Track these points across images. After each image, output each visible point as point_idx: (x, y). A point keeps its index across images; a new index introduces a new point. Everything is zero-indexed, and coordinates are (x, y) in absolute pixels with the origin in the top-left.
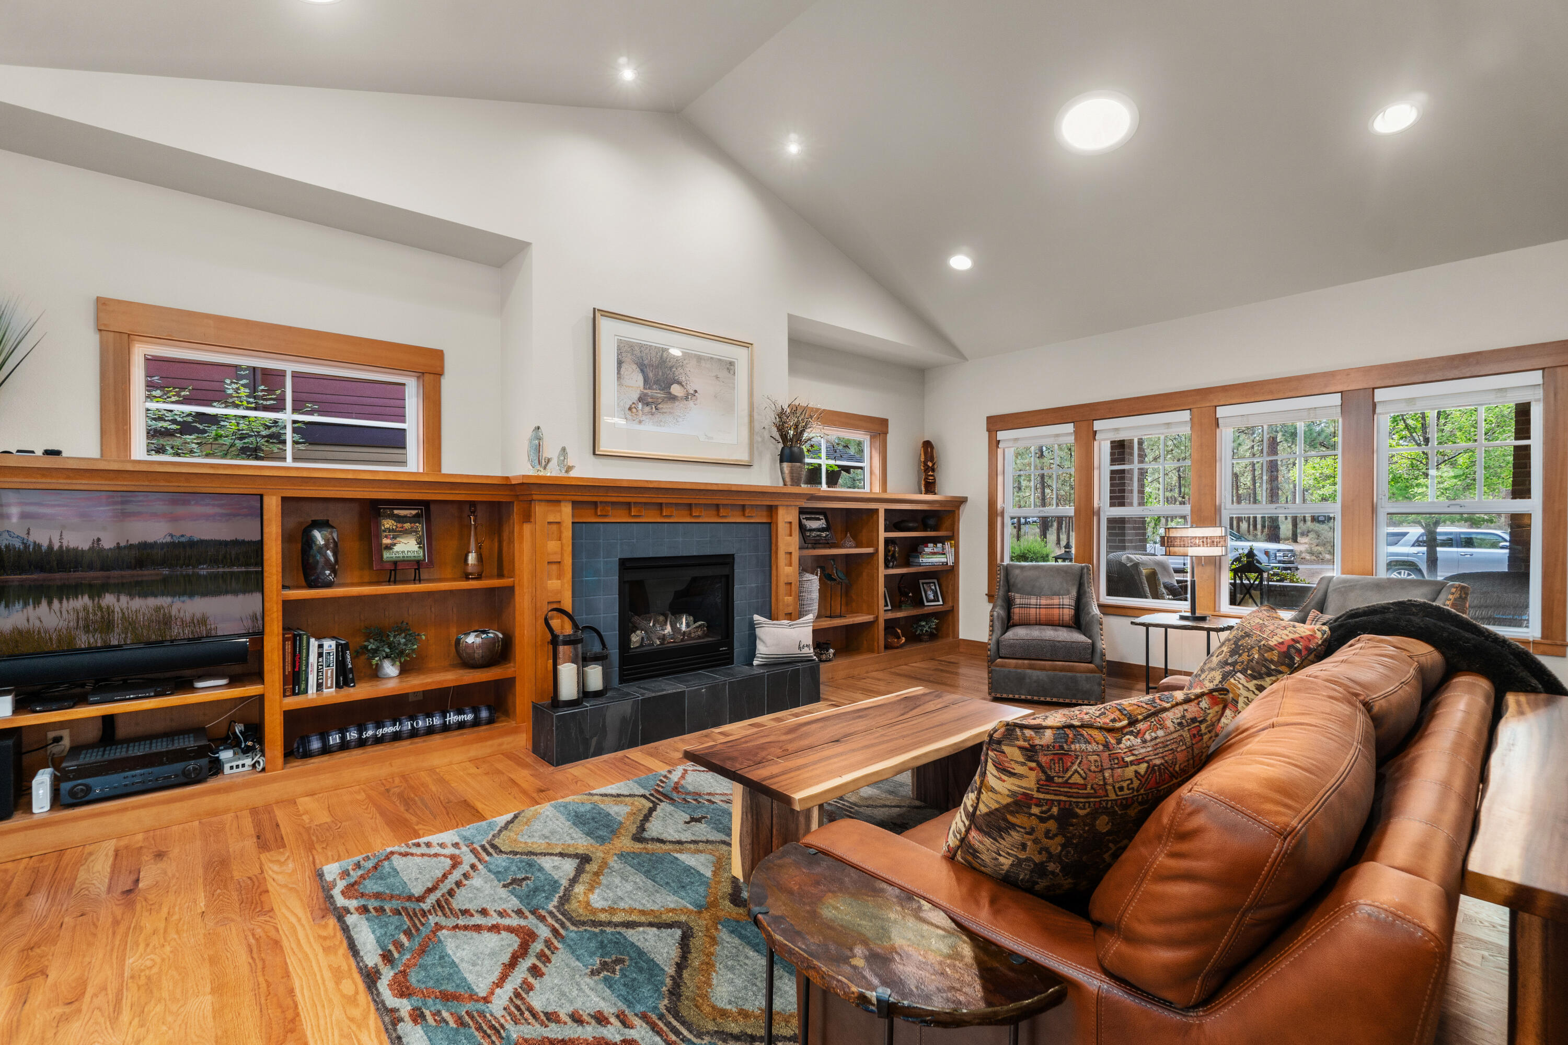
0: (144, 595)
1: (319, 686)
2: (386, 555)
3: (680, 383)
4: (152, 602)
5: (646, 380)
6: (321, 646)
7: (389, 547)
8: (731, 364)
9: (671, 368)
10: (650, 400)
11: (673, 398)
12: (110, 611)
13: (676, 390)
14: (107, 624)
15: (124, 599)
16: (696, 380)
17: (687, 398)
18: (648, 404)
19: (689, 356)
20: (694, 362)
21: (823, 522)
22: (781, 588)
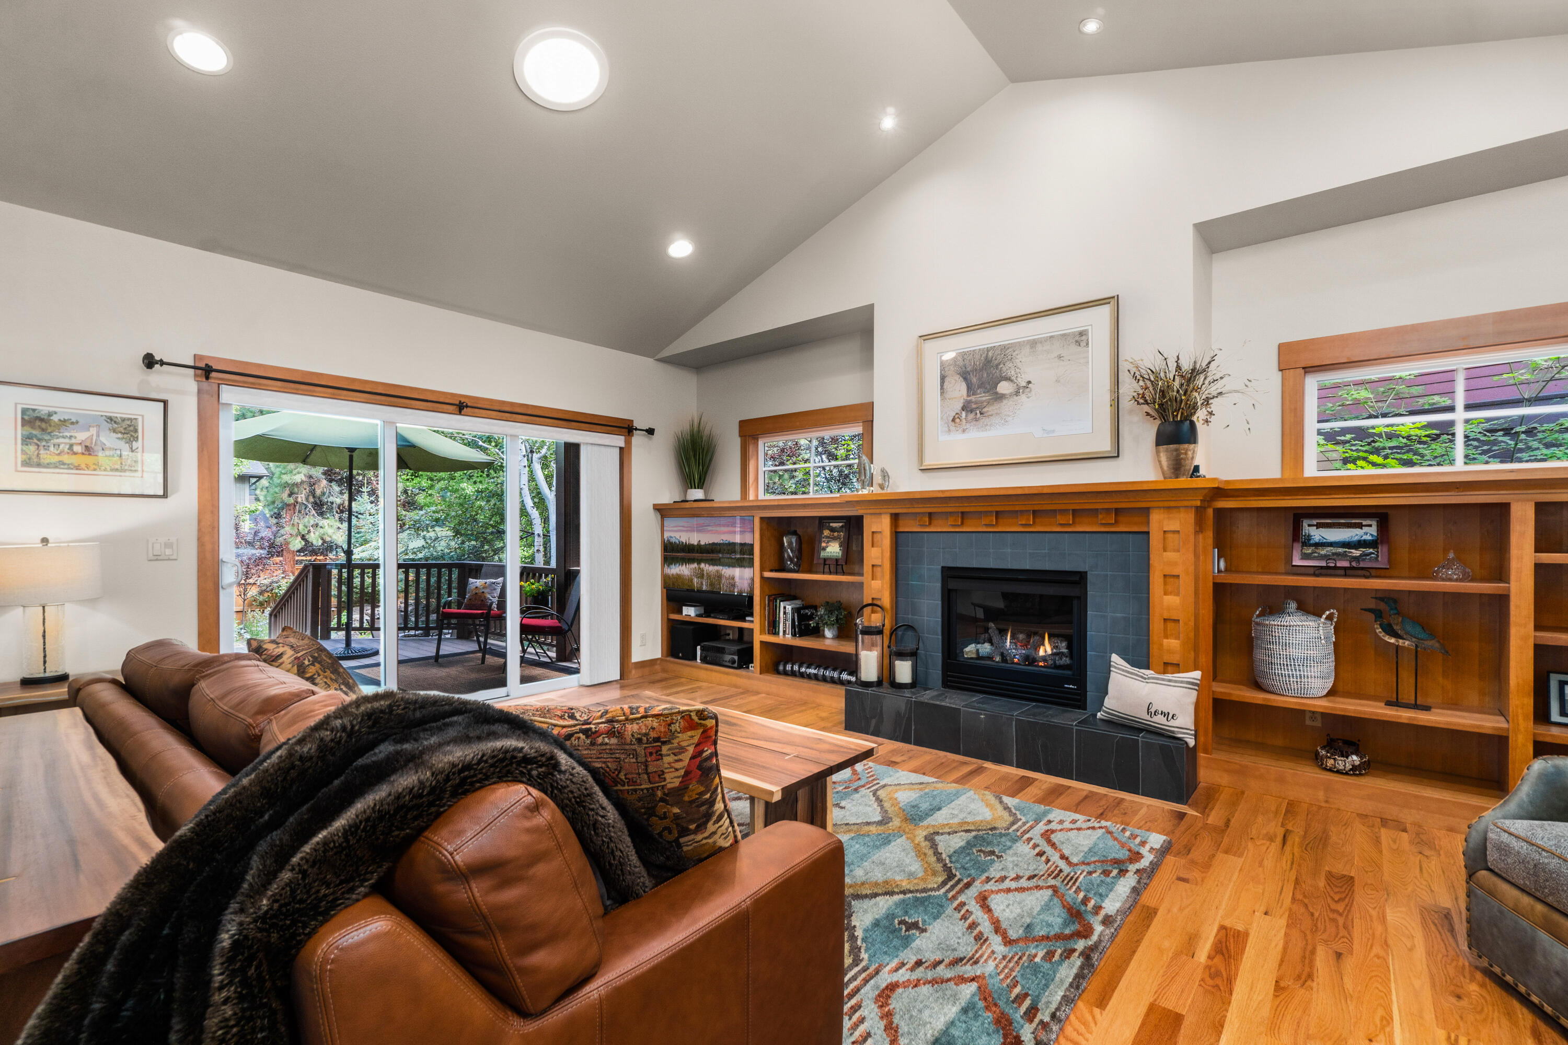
0: (714, 565)
1: (784, 632)
2: (823, 554)
3: (1008, 379)
4: (716, 568)
5: (969, 388)
6: (785, 608)
7: (824, 549)
8: (1081, 334)
10: (974, 406)
11: (1000, 397)
12: (703, 570)
13: (1004, 387)
14: (701, 575)
15: (707, 565)
16: (1026, 369)
17: (1017, 393)
18: (971, 411)
19: (1019, 345)
20: (1027, 350)
21: (1369, 531)
22: (1156, 626)
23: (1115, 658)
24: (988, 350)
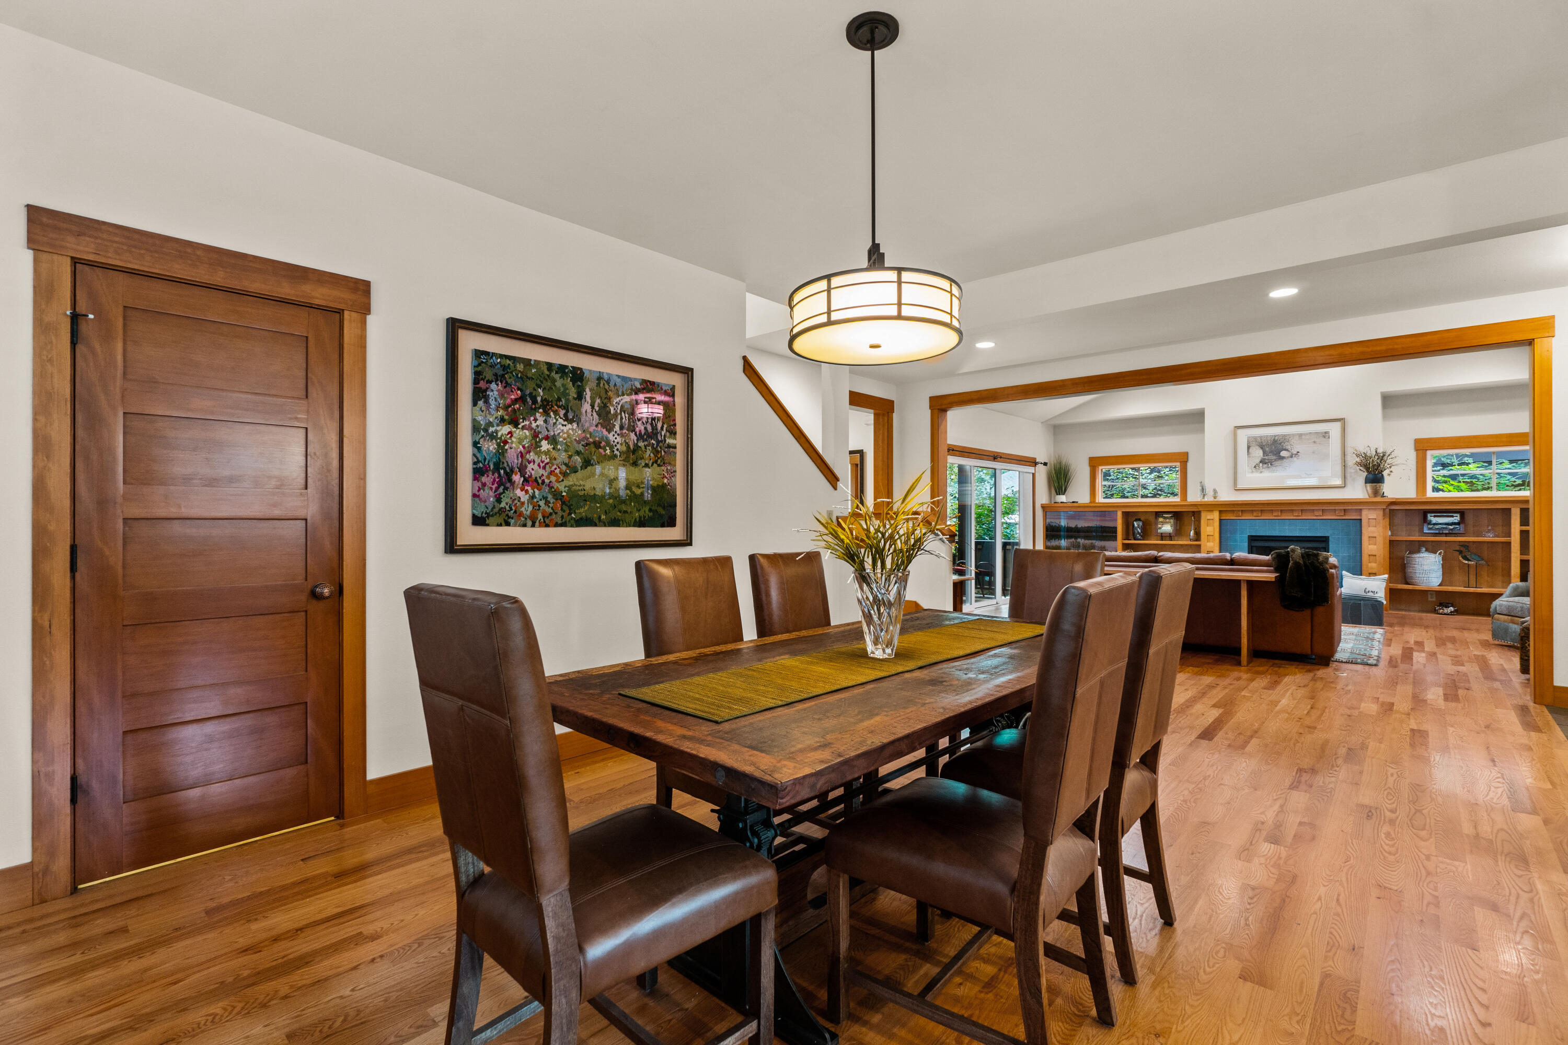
2: (1159, 531)
3: (1287, 450)
5: (1264, 453)
7: (1160, 528)
8: (1326, 433)
9: (1280, 444)
10: (1267, 461)
11: (1283, 458)
13: (1284, 454)
15: (1083, 540)
16: (1296, 447)
17: (1291, 457)
18: (1266, 464)
19: (1294, 435)
20: (1297, 437)
21: (1457, 518)
22: (1365, 558)
23: (1344, 573)
24: (1275, 436)
